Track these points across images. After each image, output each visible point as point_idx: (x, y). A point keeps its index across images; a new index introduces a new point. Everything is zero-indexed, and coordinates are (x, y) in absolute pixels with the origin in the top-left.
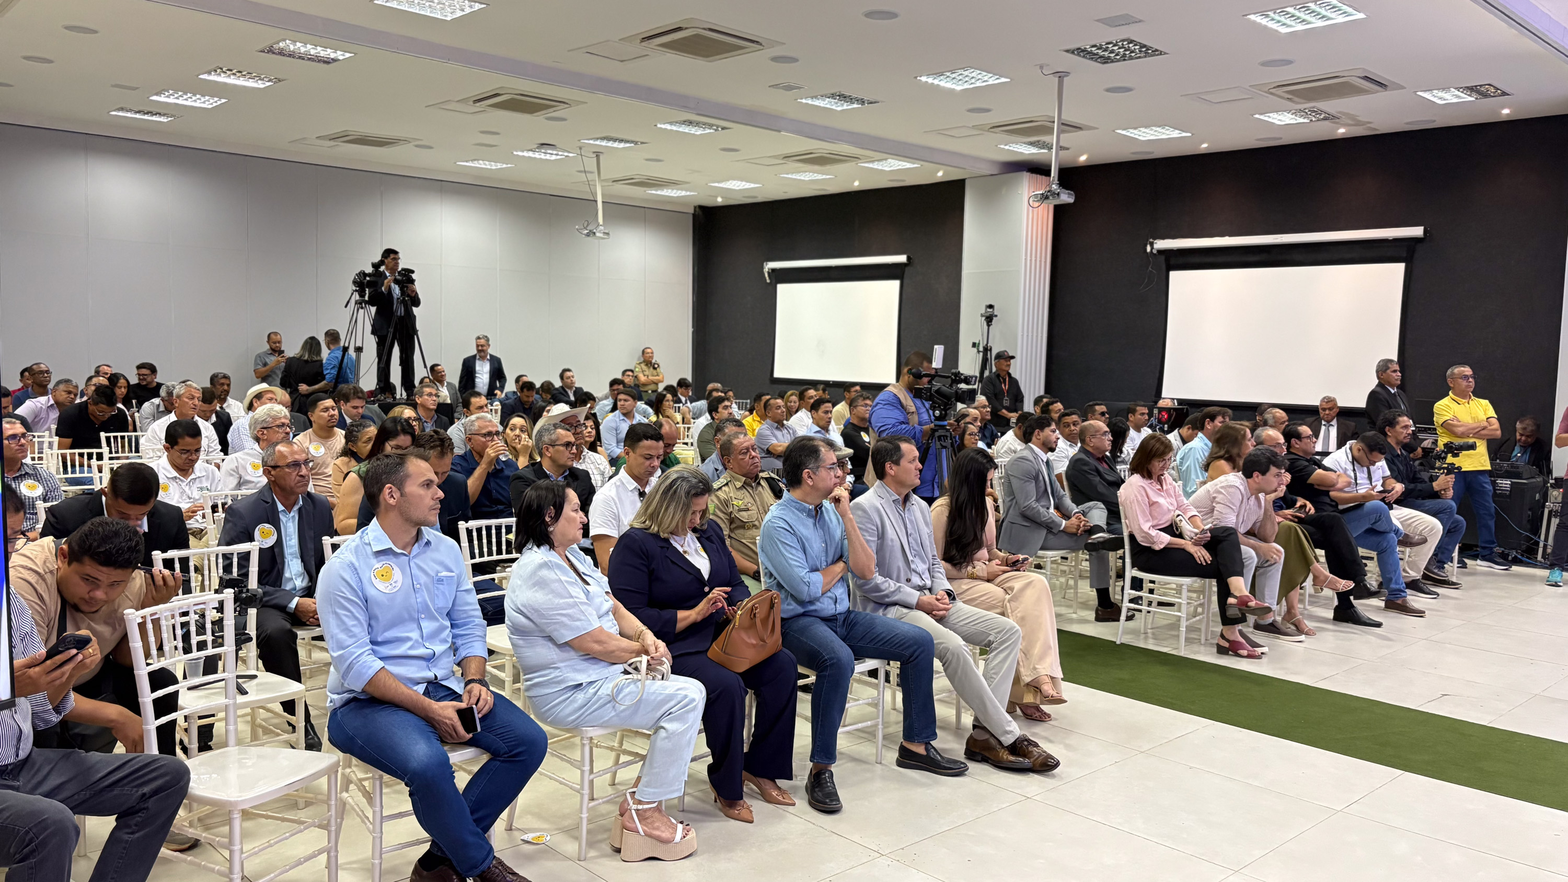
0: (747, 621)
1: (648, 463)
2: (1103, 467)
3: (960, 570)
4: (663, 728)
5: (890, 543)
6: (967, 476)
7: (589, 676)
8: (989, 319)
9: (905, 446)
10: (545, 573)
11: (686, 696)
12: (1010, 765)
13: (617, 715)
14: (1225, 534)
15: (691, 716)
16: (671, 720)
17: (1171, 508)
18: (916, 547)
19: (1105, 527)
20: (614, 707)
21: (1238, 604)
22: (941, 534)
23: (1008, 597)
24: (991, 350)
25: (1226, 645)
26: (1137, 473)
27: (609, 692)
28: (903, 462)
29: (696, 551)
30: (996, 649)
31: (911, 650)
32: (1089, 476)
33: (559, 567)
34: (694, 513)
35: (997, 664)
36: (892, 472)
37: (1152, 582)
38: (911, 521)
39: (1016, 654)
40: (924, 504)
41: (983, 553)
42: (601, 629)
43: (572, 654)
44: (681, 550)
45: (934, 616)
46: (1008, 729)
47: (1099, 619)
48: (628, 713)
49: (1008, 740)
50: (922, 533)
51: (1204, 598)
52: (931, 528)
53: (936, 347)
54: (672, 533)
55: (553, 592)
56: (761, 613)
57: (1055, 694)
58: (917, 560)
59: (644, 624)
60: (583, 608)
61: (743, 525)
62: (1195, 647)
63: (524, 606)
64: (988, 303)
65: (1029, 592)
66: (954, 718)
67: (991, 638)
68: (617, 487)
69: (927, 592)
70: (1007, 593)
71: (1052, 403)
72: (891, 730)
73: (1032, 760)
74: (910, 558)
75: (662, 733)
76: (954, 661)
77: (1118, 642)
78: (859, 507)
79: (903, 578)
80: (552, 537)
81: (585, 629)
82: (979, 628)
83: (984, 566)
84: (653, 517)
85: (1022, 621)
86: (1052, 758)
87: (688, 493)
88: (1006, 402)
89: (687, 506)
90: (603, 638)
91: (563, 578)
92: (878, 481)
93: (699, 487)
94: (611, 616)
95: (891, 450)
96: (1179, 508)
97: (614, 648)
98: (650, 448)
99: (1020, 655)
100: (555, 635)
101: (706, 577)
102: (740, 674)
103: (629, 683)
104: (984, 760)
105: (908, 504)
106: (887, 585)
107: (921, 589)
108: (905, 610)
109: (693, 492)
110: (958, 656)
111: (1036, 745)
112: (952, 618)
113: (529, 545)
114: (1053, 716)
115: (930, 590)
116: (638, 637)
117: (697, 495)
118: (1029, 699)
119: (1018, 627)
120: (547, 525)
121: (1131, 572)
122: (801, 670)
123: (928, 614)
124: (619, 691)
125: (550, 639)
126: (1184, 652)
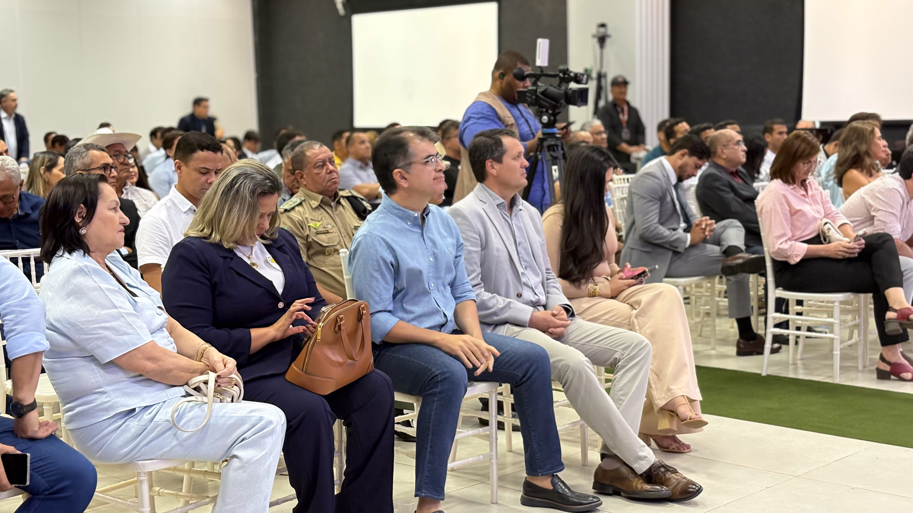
0: (330, 336)
1: (204, 178)
2: (737, 182)
3: (579, 287)
4: (234, 456)
5: (496, 253)
6: (582, 178)
7: (143, 400)
8: (602, 40)
9: (507, 141)
10: (80, 280)
11: (261, 419)
12: (646, 495)
13: (180, 444)
14: (880, 241)
15: (269, 441)
16: (245, 447)
17: (817, 216)
18: (527, 258)
19: (743, 248)
20: (175, 435)
21: (898, 318)
22: (555, 246)
23: (634, 312)
24: (605, 76)
25: (888, 368)
26: (777, 178)
27: (168, 417)
28: (507, 159)
29: (266, 262)
30: (623, 367)
31: (524, 368)
32: (722, 194)
33: (96, 272)
34: (262, 216)
35: (625, 385)
36: (494, 172)
37: (800, 303)
38: (520, 229)
39: (647, 372)
40: (534, 210)
41: (604, 267)
42: (153, 344)
43: (121, 375)
44: (249, 262)
45: (551, 334)
46: (641, 454)
47: (741, 353)
48: (192, 441)
49: (642, 467)
50: (533, 241)
51: (859, 318)
52: (544, 237)
53: (540, 41)
54: (237, 242)
55: (92, 301)
56: (347, 324)
57: (694, 416)
58: (529, 272)
59: (207, 341)
60: (130, 319)
61: (323, 251)
62: (852, 375)
63: (58, 321)
64: (600, 21)
65: (659, 305)
66: (579, 456)
67: (617, 356)
68: (168, 209)
69: (541, 309)
70: (634, 308)
71: (677, 123)
72: (509, 470)
73: (671, 488)
74: (520, 270)
75: (235, 463)
76: (575, 380)
77: (764, 374)
78: (456, 214)
79: (513, 293)
80: (86, 241)
81: (134, 345)
82: (603, 344)
83: (607, 282)
84: (213, 224)
85: (652, 336)
86: (694, 484)
87: (253, 192)
88: (626, 134)
89: (253, 208)
90: (157, 354)
91: (104, 286)
92: (479, 184)
93: (265, 185)
94: (166, 333)
95: (491, 146)
96: (826, 216)
97: (171, 367)
98: (206, 160)
99: (652, 376)
100: (98, 353)
101: (280, 290)
102: (325, 397)
103: (192, 407)
104: (616, 493)
105: (515, 209)
106: (494, 301)
107: (535, 305)
108: (517, 329)
109: (259, 190)
110: (579, 373)
111: (675, 471)
112: (571, 337)
113: (60, 253)
114: (692, 447)
115: (545, 307)
116: (201, 356)
117: (264, 194)
118: (664, 424)
119: (647, 341)
120: (78, 228)
121: (775, 293)
122: (399, 397)
123: (544, 332)
124: (180, 417)
125: (93, 359)
126: (838, 379)
